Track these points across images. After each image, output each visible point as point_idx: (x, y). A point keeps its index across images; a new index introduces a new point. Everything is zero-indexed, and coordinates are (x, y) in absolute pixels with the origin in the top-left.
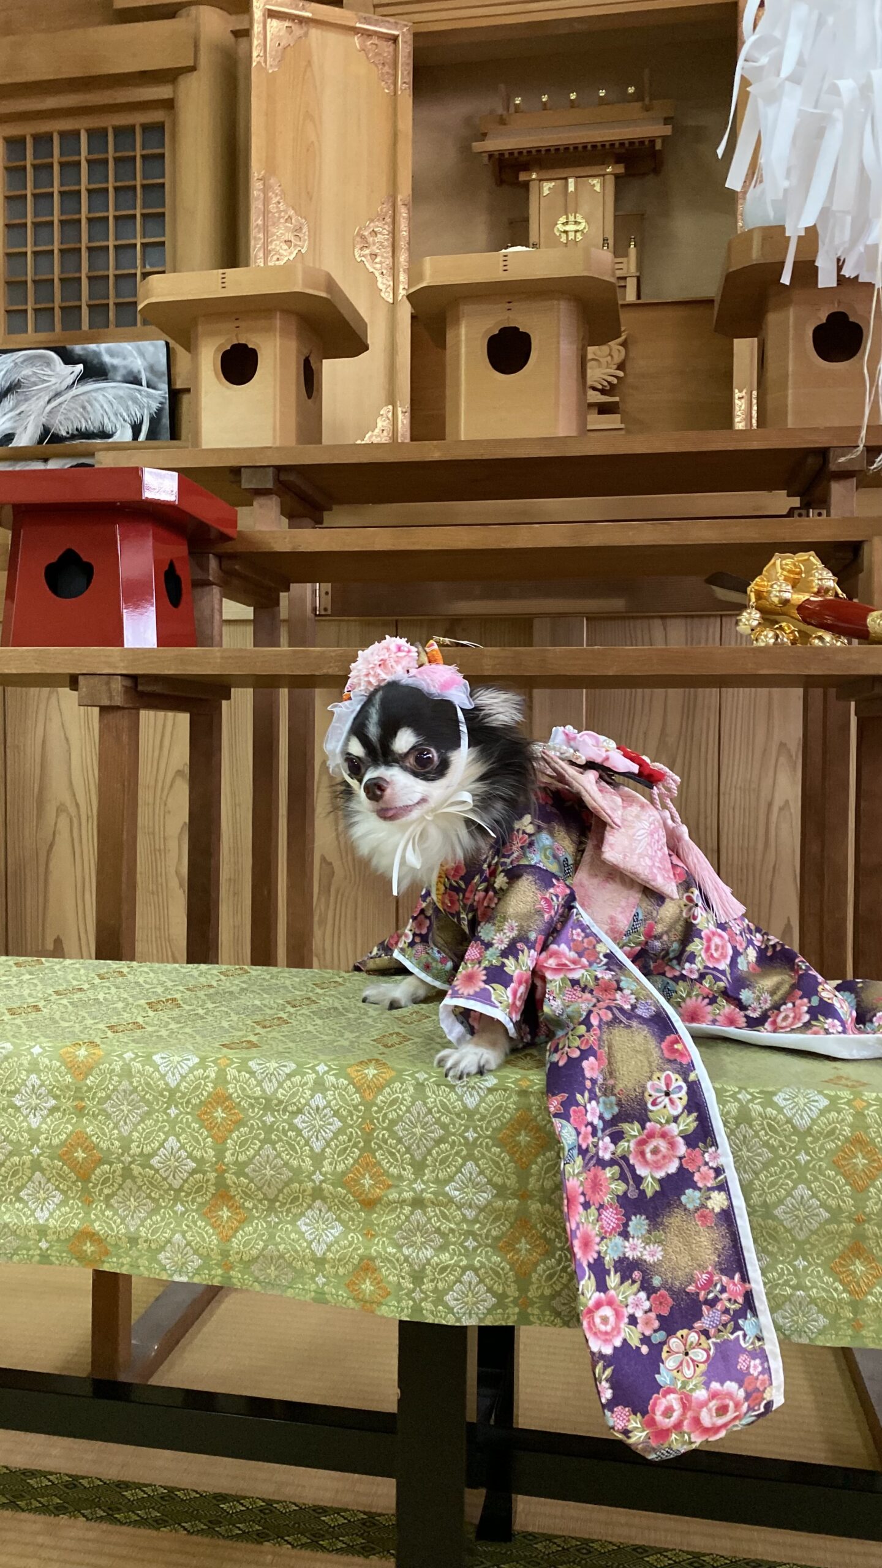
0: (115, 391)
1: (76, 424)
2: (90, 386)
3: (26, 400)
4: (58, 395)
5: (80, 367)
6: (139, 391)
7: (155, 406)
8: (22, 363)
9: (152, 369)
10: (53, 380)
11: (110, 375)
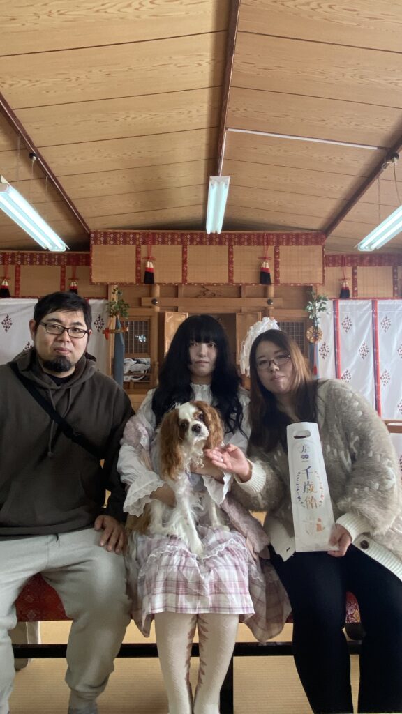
1: (135, 370)
2: (138, 364)
3: (127, 366)
4: (132, 365)
5: (136, 361)
6: (146, 366)
7: (148, 368)
8: (126, 360)
9: (148, 362)
10: (131, 363)
11: (141, 363)
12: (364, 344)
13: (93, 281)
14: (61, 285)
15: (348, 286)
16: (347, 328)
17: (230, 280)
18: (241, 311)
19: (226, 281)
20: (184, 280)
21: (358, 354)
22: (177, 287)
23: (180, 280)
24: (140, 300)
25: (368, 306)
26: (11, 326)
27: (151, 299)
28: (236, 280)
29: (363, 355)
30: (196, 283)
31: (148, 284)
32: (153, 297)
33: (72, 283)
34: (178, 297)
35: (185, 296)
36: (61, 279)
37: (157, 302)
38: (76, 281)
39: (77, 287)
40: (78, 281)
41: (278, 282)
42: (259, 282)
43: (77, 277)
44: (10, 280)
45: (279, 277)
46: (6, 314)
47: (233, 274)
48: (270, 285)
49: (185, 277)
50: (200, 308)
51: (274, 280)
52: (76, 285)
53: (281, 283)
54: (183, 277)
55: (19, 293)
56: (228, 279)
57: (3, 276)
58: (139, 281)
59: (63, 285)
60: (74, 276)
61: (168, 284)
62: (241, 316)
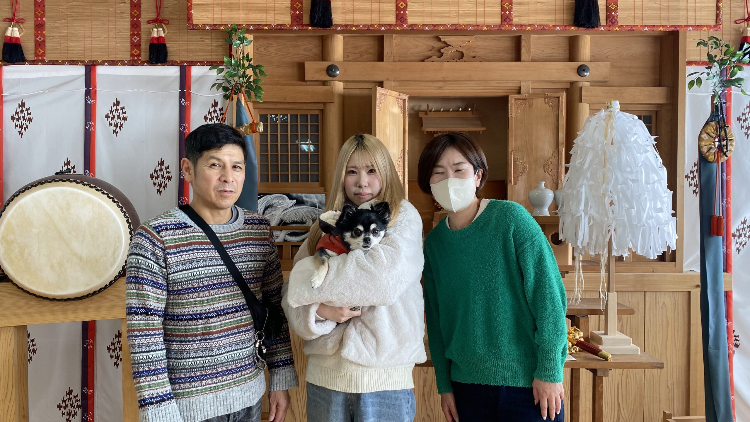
0: (306, 209)
1: (293, 219)
2: (298, 207)
3: (275, 211)
4: (286, 209)
5: (295, 201)
6: (315, 209)
8: (274, 198)
9: (320, 203)
10: (285, 204)
11: (306, 204)
13: (195, 22)
14: (132, 35)
17: (506, 18)
18: (519, 92)
19: (494, 20)
20: (401, 18)
22: (380, 40)
23: (390, 18)
24: (301, 67)
26: (31, 125)
27: (326, 64)
28: (518, 18)
30: (427, 25)
31: (321, 26)
32: (330, 61)
33: (156, 30)
34: (383, 61)
35: (397, 59)
36: (131, 21)
37: (338, 72)
38: (164, 25)
39: (166, 40)
40: (168, 24)
41: (614, 21)
42: (572, 23)
43: (164, 16)
44: (24, 25)
45: (616, 10)
46: (19, 100)
47: (512, 5)
48: (596, 28)
49: (402, 12)
50: (430, 84)
51: (605, 18)
52: (162, 35)
53: (620, 24)
54: (397, 10)
55: (44, 53)
56: (500, 15)
57: (10, 16)
58: (298, 20)
59: (137, 35)
60: (158, 15)
61: (365, 26)
62: (520, 102)
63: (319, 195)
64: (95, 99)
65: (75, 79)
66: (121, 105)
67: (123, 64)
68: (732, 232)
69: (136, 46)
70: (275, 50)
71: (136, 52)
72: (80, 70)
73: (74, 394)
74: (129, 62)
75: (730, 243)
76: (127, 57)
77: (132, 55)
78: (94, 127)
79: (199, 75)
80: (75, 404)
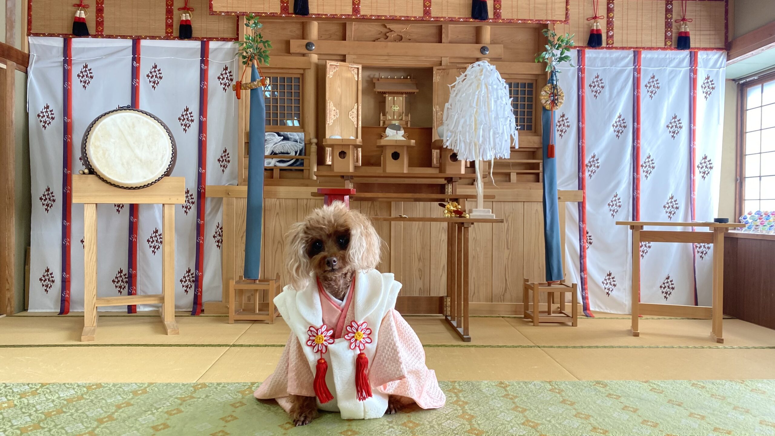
0: (291, 143)
1: (281, 151)
2: (285, 142)
3: (268, 144)
4: (276, 143)
5: (282, 137)
6: (297, 144)
7: (301, 148)
8: (268, 135)
9: (300, 139)
10: (275, 140)
11: (290, 140)
12: (620, 117)
13: (214, 9)
14: (167, 18)
15: (600, 28)
16: (596, 92)
17: (427, 12)
18: (441, 64)
19: (419, 13)
20: (356, 10)
21: (611, 131)
22: (344, 26)
23: (349, 10)
24: (288, 43)
25: (629, 58)
26: (92, 81)
27: (306, 42)
28: (435, 12)
29: (618, 132)
30: (373, 16)
31: (300, 15)
32: (308, 39)
33: (184, 15)
34: (345, 40)
35: (356, 39)
36: (166, 9)
37: (314, 48)
38: (190, 12)
39: (191, 22)
40: (193, 11)
41: (498, 16)
42: (470, 16)
43: (190, 5)
44: (88, 9)
45: (500, 9)
46: (84, 63)
47: (430, 3)
48: (487, 21)
49: (357, 6)
50: (379, 57)
51: (493, 14)
52: (189, 19)
53: (502, 18)
54: (353, 5)
55: (103, 29)
56: (423, 10)
57: (78, 3)
58: (285, 10)
59: (170, 18)
60: (186, 5)
61: (331, 15)
62: (440, 71)
63: (300, 134)
64: (139, 63)
65: (124, 49)
66: (158, 68)
67: (160, 38)
68: (586, 163)
69: (169, 26)
70: (270, 31)
71: (169, 30)
72: (129, 43)
73: (124, 273)
74: (164, 37)
75: (584, 171)
76: (163, 34)
77: (167, 33)
78: (138, 83)
79: (215, 47)
80: (125, 280)
